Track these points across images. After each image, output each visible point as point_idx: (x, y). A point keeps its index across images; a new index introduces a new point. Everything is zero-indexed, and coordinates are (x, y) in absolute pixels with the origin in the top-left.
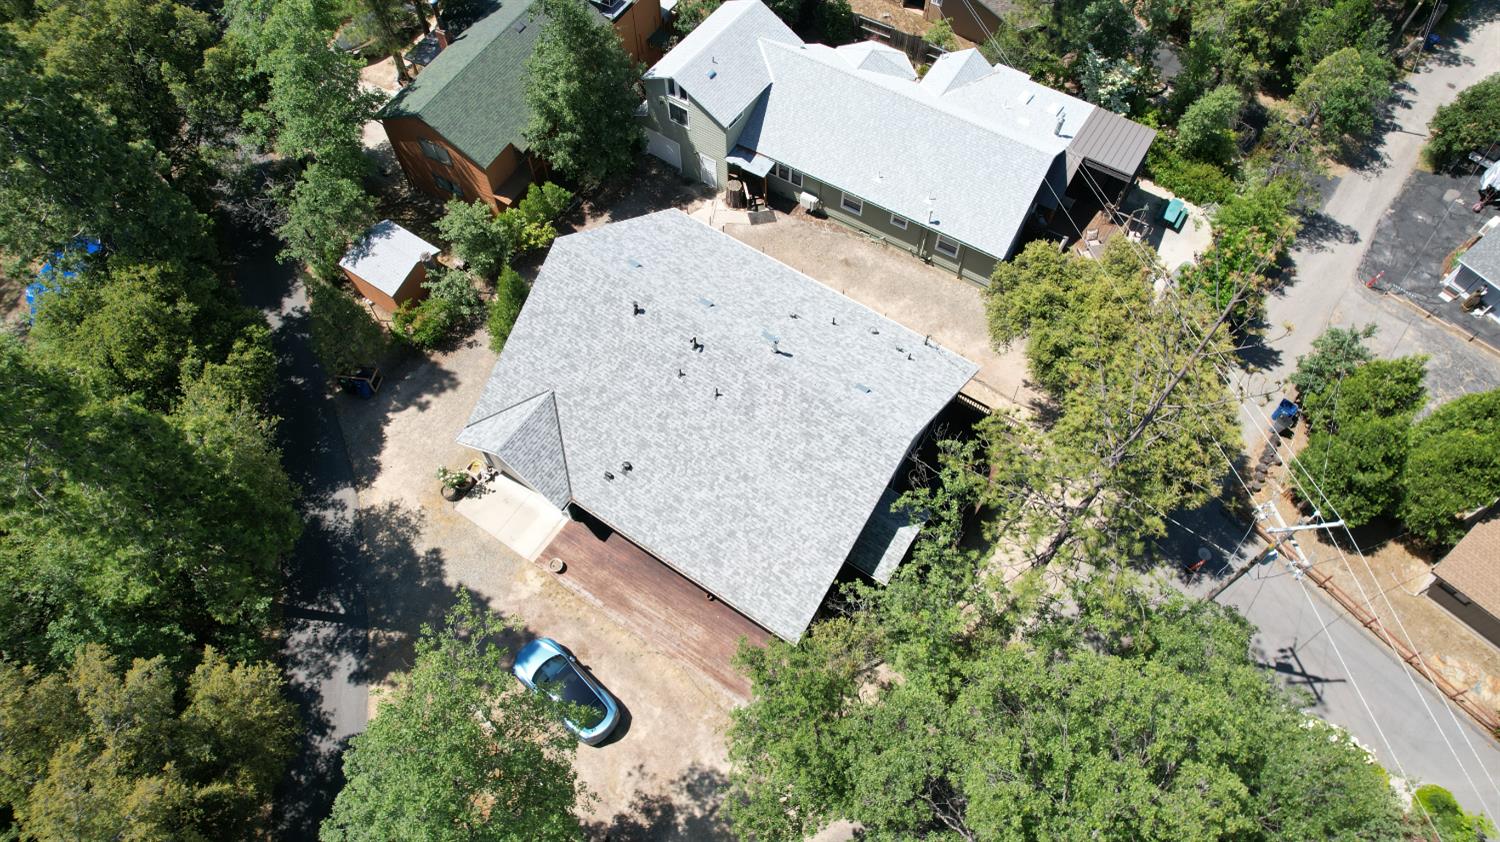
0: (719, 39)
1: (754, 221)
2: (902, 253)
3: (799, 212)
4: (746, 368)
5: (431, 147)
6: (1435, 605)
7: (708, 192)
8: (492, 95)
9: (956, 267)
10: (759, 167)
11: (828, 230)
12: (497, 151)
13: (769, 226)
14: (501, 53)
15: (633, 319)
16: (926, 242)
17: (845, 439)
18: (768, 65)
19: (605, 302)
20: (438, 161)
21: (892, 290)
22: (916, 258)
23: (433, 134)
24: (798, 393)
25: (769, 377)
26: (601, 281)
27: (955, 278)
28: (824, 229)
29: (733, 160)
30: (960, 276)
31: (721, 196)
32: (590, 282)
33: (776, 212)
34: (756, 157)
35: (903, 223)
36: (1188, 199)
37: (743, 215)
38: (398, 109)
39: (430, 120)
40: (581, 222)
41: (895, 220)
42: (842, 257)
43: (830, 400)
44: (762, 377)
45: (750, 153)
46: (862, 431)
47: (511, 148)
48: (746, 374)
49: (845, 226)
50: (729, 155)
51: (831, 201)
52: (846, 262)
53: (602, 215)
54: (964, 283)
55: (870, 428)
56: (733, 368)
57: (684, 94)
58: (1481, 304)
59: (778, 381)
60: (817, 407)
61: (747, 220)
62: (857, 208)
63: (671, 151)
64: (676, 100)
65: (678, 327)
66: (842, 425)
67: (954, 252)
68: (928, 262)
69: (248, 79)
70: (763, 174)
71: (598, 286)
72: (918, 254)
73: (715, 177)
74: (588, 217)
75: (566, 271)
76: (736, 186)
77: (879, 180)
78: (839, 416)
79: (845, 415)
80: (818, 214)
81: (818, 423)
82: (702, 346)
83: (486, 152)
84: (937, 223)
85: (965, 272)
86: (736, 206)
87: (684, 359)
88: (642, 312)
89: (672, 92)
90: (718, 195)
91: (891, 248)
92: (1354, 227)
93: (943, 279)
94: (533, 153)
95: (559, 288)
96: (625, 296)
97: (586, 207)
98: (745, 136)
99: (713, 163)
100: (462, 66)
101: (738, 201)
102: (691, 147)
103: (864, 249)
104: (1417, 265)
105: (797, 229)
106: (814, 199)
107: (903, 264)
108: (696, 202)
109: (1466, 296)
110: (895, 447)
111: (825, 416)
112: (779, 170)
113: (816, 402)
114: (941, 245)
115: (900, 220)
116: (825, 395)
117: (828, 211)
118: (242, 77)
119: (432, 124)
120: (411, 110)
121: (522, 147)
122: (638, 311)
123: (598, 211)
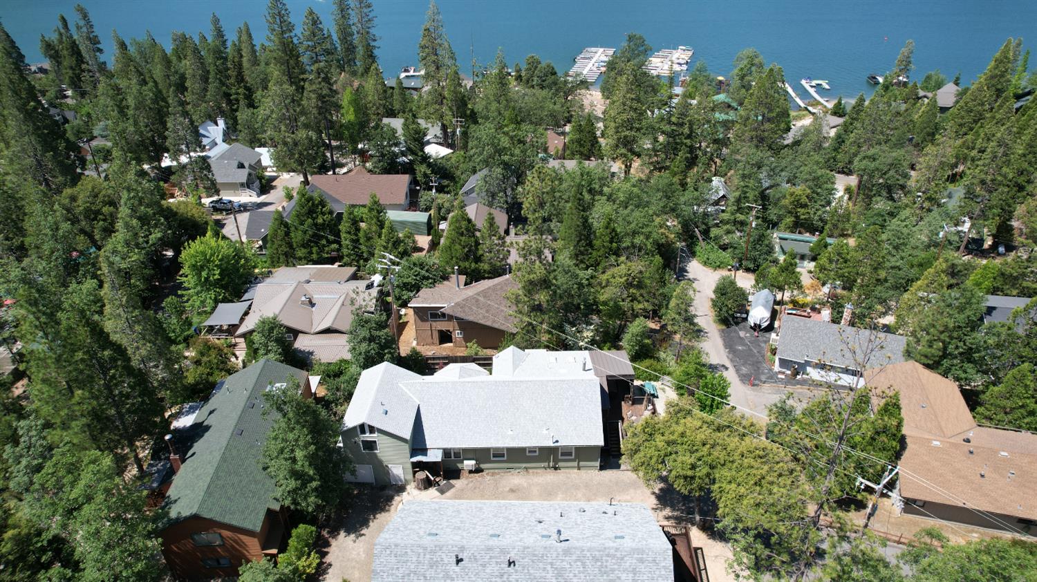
0: (378, 391)
1: (442, 492)
2: (539, 471)
3: (464, 474)
4: (550, 561)
5: (204, 537)
7: (401, 489)
8: (241, 481)
9: (575, 464)
10: (434, 456)
11: (489, 478)
12: (262, 516)
13: (453, 490)
14: (234, 453)
15: (457, 569)
16: (552, 457)
17: (634, 571)
18: (411, 395)
19: (432, 567)
20: (210, 547)
21: (548, 493)
22: (548, 470)
23: (210, 524)
24: (591, 558)
25: (567, 558)
26: (422, 554)
27: (576, 471)
28: (486, 479)
29: (415, 459)
30: (579, 468)
31: (411, 488)
32: (414, 559)
33: (451, 481)
34: (429, 452)
35: (535, 452)
36: (650, 380)
37: (433, 491)
38: (170, 520)
39: (206, 515)
40: (328, 545)
41: (529, 452)
42: (508, 489)
43: (612, 551)
44: (563, 561)
45: (424, 451)
46: (641, 561)
47: (270, 512)
48: (552, 564)
49: (496, 471)
50: (411, 457)
51: (485, 457)
52: (512, 491)
53: (339, 534)
54: (583, 472)
55: (645, 556)
56: (541, 565)
57: (372, 429)
58: (798, 373)
59: (574, 557)
60: (607, 561)
61: (438, 494)
62: (503, 456)
63: (365, 473)
64: (368, 437)
65: (491, 558)
66: (629, 562)
67: (571, 455)
68: (556, 469)
69: (45, 543)
70: (439, 459)
71: (421, 559)
72: (549, 467)
73: (402, 477)
74: (330, 539)
75: (393, 560)
76: (422, 475)
77: (511, 433)
78: (622, 559)
79: (625, 556)
80: (478, 470)
81: (613, 570)
82: (514, 562)
83: (256, 522)
84: (557, 441)
85: (582, 463)
86: (426, 488)
87: (505, 576)
88: (461, 560)
89: (363, 432)
90: (408, 487)
91: (531, 471)
92: (721, 363)
93: (570, 475)
94: (289, 507)
95: (392, 575)
96: (444, 556)
97: (325, 533)
98: (417, 443)
99: (399, 467)
100: (212, 471)
101: (427, 484)
102: (380, 462)
103: (515, 478)
104: (758, 368)
105: (471, 485)
106: (473, 462)
107: (543, 477)
108: (397, 498)
109: (789, 372)
110: (665, 559)
111: (614, 564)
112: (447, 453)
113: (604, 558)
114: (563, 454)
115: (532, 450)
116: (607, 551)
117: (483, 466)
118: (39, 544)
119: (208, 517)
120: (186, 513)
121: (276, 507)
122: (459, 561)
123: (334, 532)
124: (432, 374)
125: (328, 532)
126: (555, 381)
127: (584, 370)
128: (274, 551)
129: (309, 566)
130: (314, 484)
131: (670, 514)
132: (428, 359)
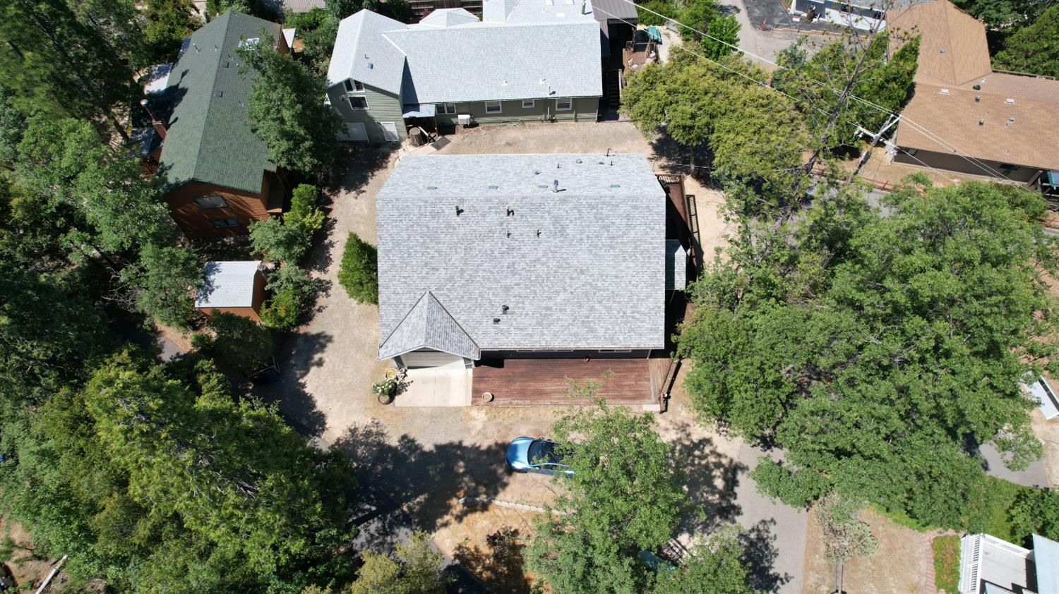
0: (360, 43)
1: (438, 147)
2: (535, 124)
3: (460, 129)
4: (547, 209)
5: (207, 200)
6: (899, 164)
7: (396, 146)
8: (231, 145)
9: (573, 116)
10: (427, 111)
11: (484, 132)
12: (260, 178)
13: (448, 146)
14: (219, 115)
15: (458, 219)
16: (548, 109)
17: (628, 217)
18: (396, 46)
19: (433, 218)
20: (215, 209)
21: (545, 146)
22: (545, 123)
23: (210, 188)
24: (587, 206)
25: (564, 206)
26: (423, 207)
27: (573, 123)
28: (482, 133)
29: (407, 115)
30: (576, 120)
31: (406, 144)
32: (416, 211)
33: (446, 136)
34: (421, 107)
35: (531, 104)
36: (654, 24)
37: (428, 147)
38: (169, 185)
39: (203, 178)
40: (331, 202)
41: (525, 104)
42: (504, 143)
43: (607, 199)
44: (559, 209)
45: (415, 106)
46: (635, 207)
47: (267, 174)
48: (549, 212)
49: (491, 125)
50: (404, 112)
51: (479, 111)
52: (508, 144)
53: (339, 191)
54: (580, 124)
55: (639, 203)
56: (539, 214)
57: (359, 85)
58: (814, 16)
59: (571, 205)
60: (602, 208)
61: (434, 149)
62: (498, 109)
63: (357, 131)
64: (356, 93)
65: (490, 208)
66: (623, 208)
67: (568, 107)
68: (553, 121)
69: (54, 210)
70: (432, 114)
71: (423, 211)
72: (546, 120)
73: (396, 134)
74: (332, 197)
75: (396, 213)
76: (416, 131)
77: (506, 85)
78: (617, 206)
79: (620, 203)
80: (473, 125)
81: (607, 217)
82: (512, 211)
83: (255, 183)
84: (554, 93)
85: (580, 115)
86: (421, 144)
87: (505, 224)
88: (462, 211)
89: (350, 88)
90: (403, 144)
91: (527, 124)
92: (733, 5)
93: (568, 127)
94: (285, 167)
95: (396, 226)
96: (444, 207)
97: (325, 191)
98: (408, 98)
99: (392, 127)
100: (199, 136)
101: (422, 140)
102: (371, 119)
103: (512, 132)
104: (773, 10)
105: (466, 140)
106: (468, 116)
107: (540, 130)
108: (393, 155)
110: (658, 206)
111: (610, 211)
112: (440, 107)
113: (600, 206)
114: (560, 106)
115: (528, 102)
116: (603, 199)
117: (477, 120)
118: (49, 211)
119: (206, 181)
120: (184, 178)
121: (273, 168)
122: (459, 212)
123: (335, 190)
124: (418, 22)
125: (329, 191)
126: (552, 26)
127: (583, 13)
128: (279, 210)
129: (315, 222)
130: (307, 144)
131: (666, 164)
132: (411, 5)
